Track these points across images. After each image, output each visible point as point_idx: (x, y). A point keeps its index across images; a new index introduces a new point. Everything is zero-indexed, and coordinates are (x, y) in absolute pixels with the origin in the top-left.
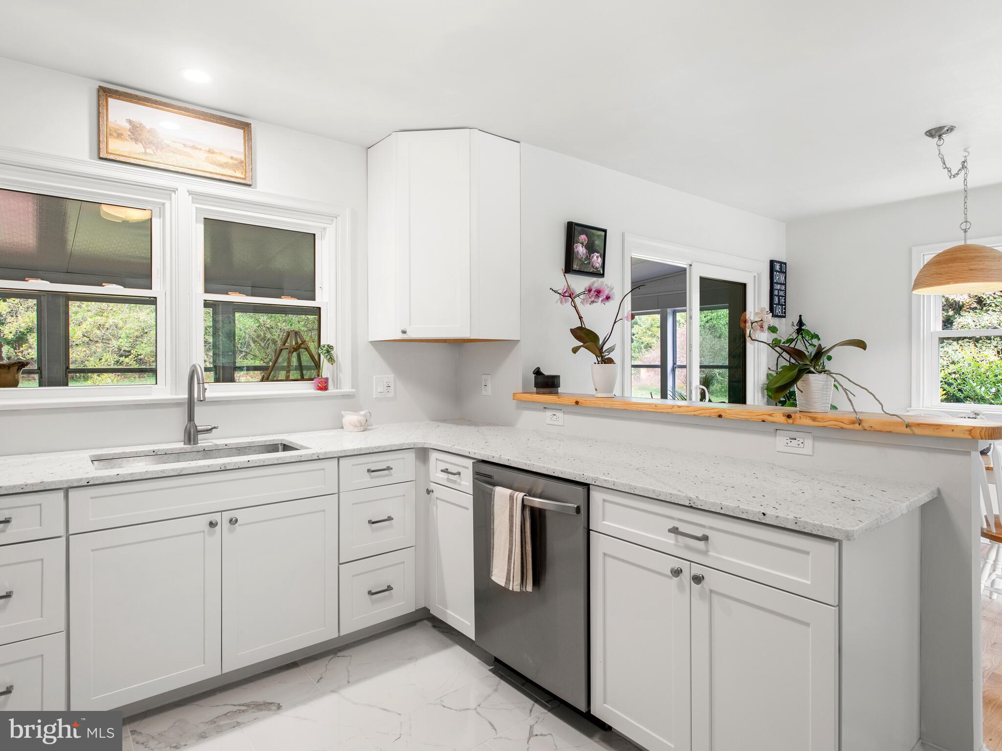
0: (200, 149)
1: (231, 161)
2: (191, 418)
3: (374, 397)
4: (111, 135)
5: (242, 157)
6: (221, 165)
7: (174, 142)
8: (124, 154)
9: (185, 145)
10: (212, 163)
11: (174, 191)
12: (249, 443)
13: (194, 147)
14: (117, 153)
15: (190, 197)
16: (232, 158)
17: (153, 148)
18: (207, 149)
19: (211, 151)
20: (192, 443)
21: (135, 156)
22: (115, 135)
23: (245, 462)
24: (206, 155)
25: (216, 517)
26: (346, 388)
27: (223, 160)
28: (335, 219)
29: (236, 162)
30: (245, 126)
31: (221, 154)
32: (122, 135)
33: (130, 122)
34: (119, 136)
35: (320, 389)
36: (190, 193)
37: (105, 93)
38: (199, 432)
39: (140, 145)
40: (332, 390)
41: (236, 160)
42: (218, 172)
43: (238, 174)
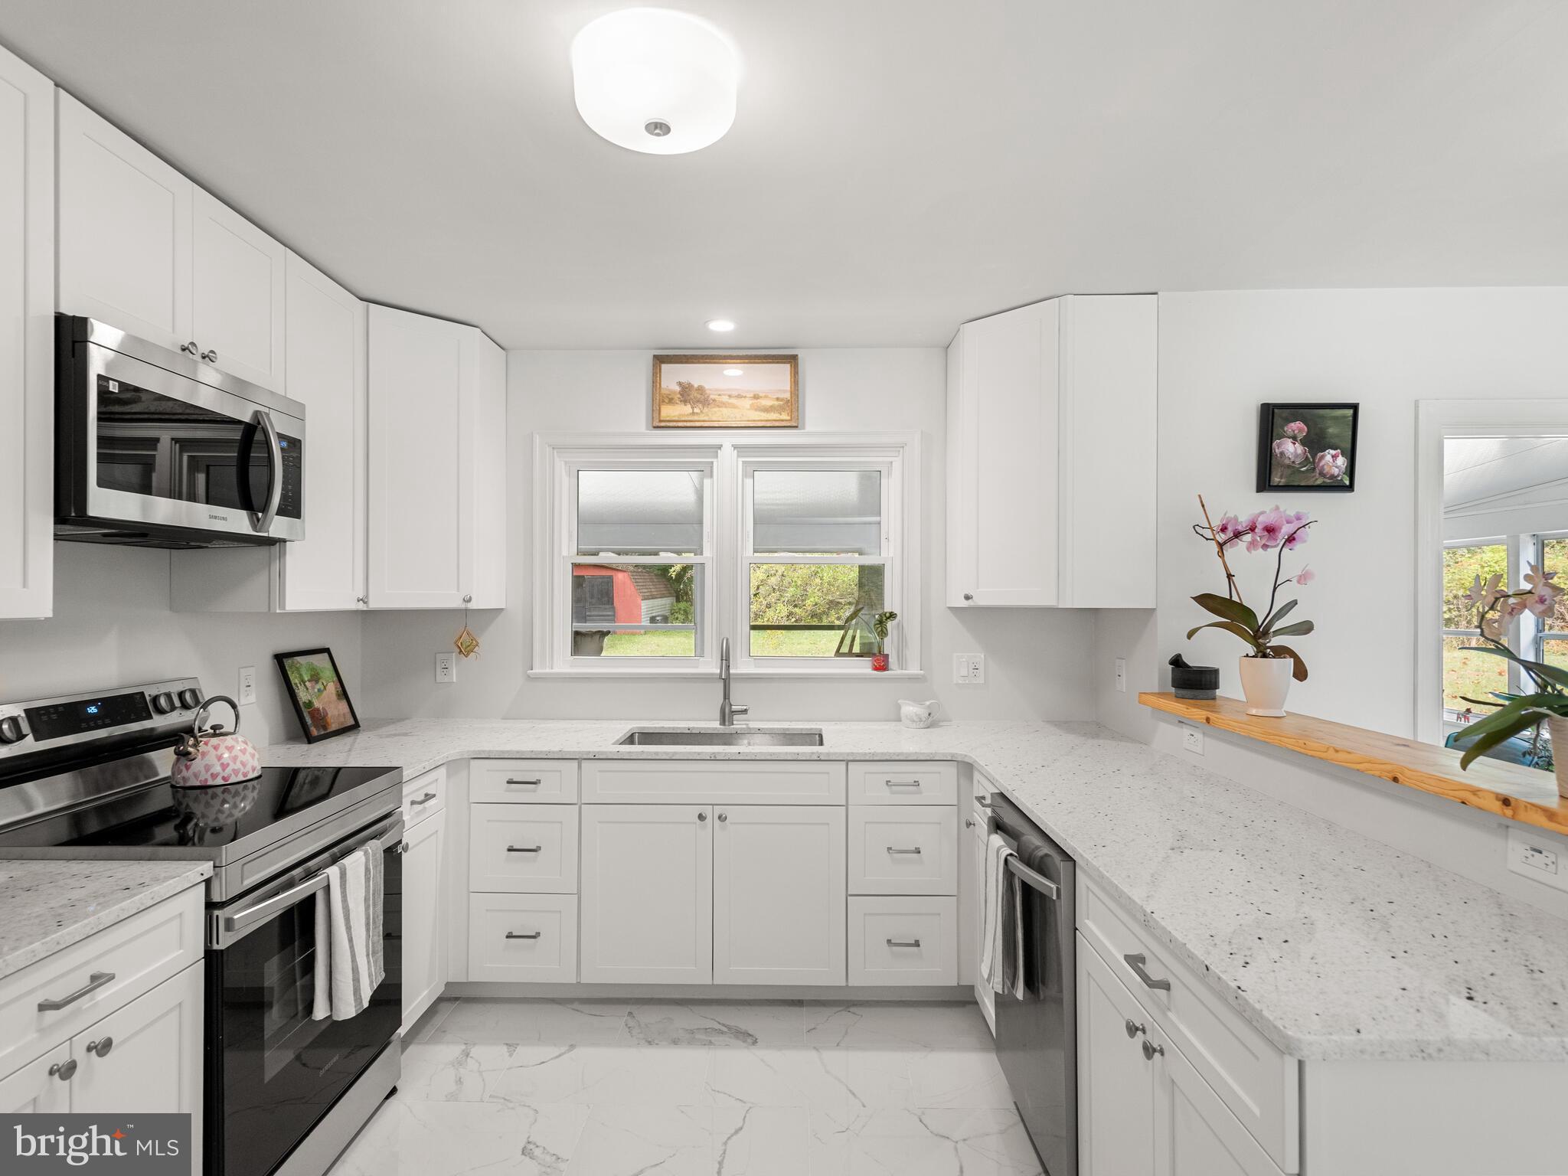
0: (745, 397)
1: (776, 403)
2: (726, 696)
3: (955, 682)
4: (663, 401)
5: (788, 396)
6: (767, 410)
7: (719, 395)
8: (674, 419)
9: (730, 396)
10: (756, 410)
11: (720, 447)
12: (784, 729)
13: (739, 396)
14: (668, 419)
15: (736, 451)
16: (778, 399)
17: (700, 406)
18: (752, 395)
19: (756, 397)
20: (727, 723)
21: (683, 419)
22: (667, 401)
23: (735, 753)
24: (751, 402)
25: (707, 811)
26: (914, 670)
27: (768, 403)
28: (901, 449)
29: (781, 403)
30: (792, 360)
31: (766, 397)
32: (672, 399)
33: (680, 384)
34: (671, 401)
35: (876, 669)
36: (735, 447)
37: (660, 360)
38: (733, 712)
39: (689, 406)
40: (895, 670)
41: (782, 400)
42: (762, 418)
43: (785, 416)
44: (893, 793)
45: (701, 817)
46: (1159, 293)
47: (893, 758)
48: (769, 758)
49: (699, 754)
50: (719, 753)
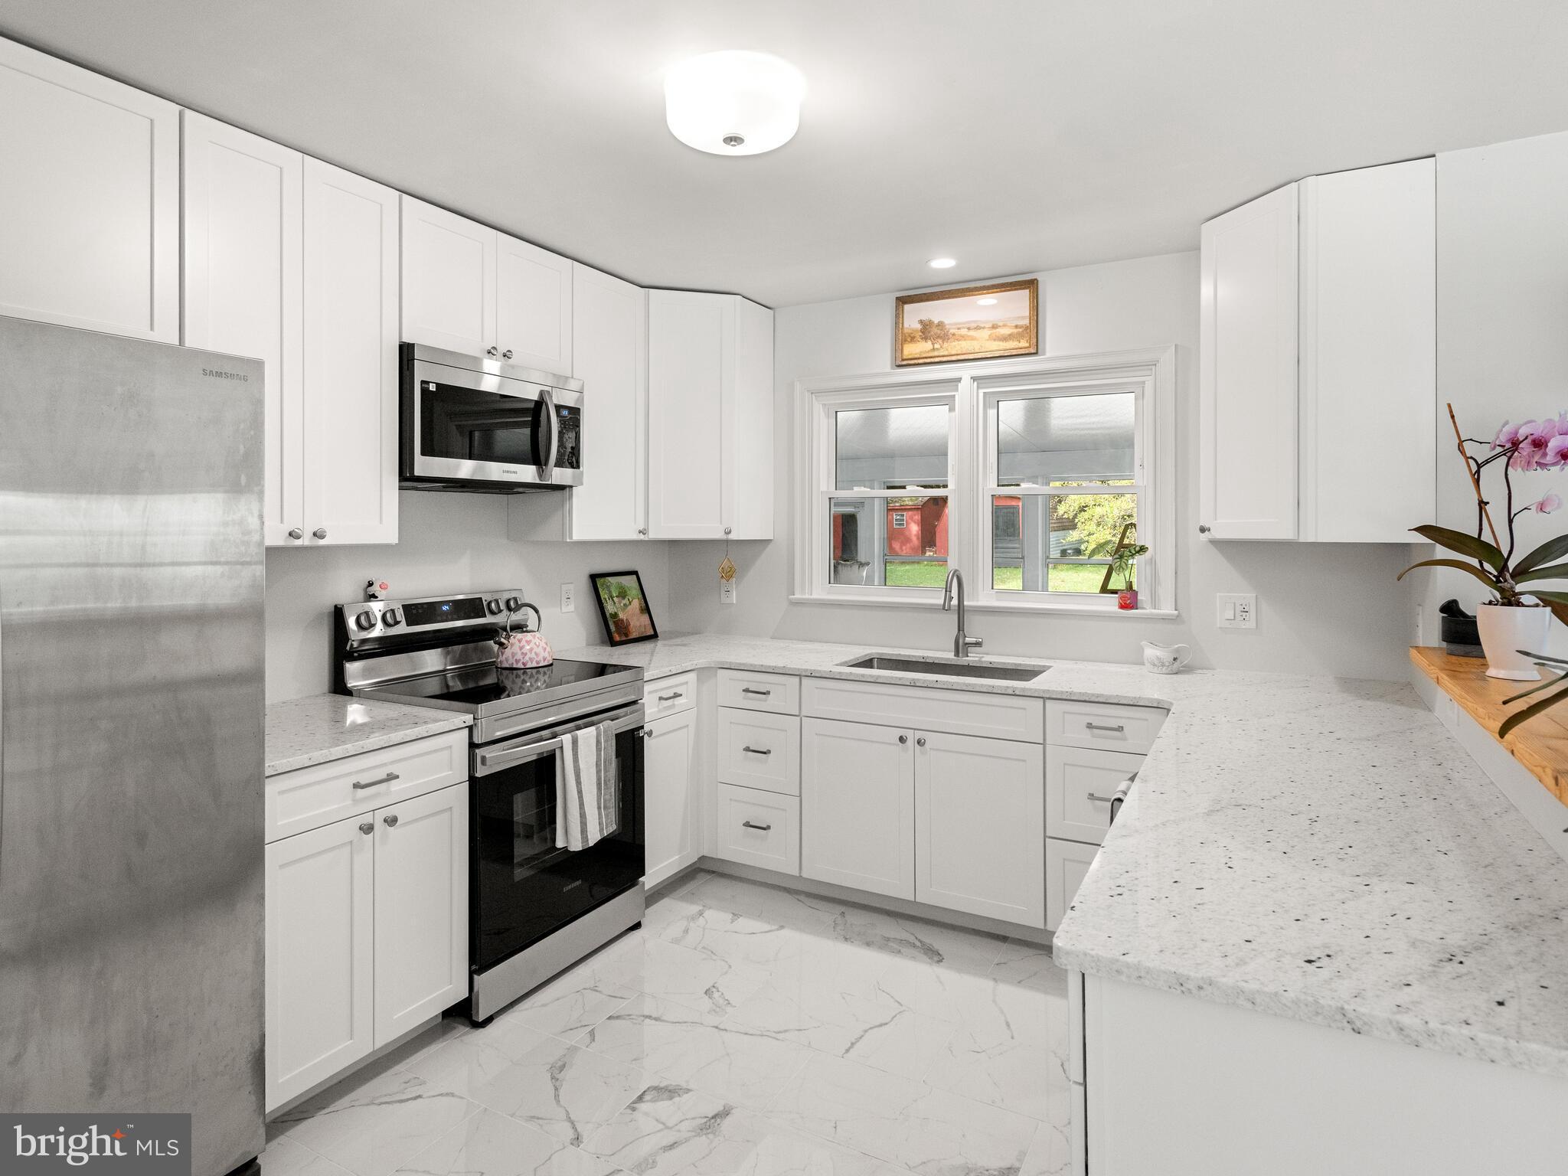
0: (984, 328)
1: (1016, 331)
2: (961, 627)
3: (1218, 626)
4: (906, 341)
5: (1026, 322)
6: (1005, 339)
7: (958, 329)
8: (916, 356)
9: (969, 329)
10: (995, 340)
11: (959, 380)
12: (1015, 664)
13: (978, 328)
14: (910, 357)
15: (976, 383)
16: (1016, 327)
17: (940, 341)
18: (990, 326)
19: (994, 327)
20: (960, 655)
21: (924, 356)
22: (909, 340)
24: (989, 332)
25: (909, 734)
26: (1168, 609)
27: (1006, 331)
28: (1153, 367)
29: (1021, 330)
30: (1031, 285)
31: (1004, 326)
32: (914, 337)
33: (921, 322)
34: (913, 339)
35: (1122, 607)
36: (974, 379)
37: (902, 301)
38: (967, 644)
39: (930, 343)
40: (1146, 610)
41: (1021, 327)
42: (1001, 348)
43: (1024, 343)
44: (1093, 736)
45: (902, 739)
46: (1437, 155)
47: (1092, 700)
48: (964, 688)
49: (900, 679)
50: (918, 680)
